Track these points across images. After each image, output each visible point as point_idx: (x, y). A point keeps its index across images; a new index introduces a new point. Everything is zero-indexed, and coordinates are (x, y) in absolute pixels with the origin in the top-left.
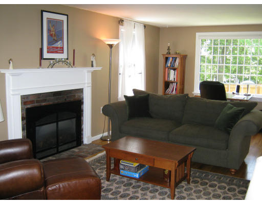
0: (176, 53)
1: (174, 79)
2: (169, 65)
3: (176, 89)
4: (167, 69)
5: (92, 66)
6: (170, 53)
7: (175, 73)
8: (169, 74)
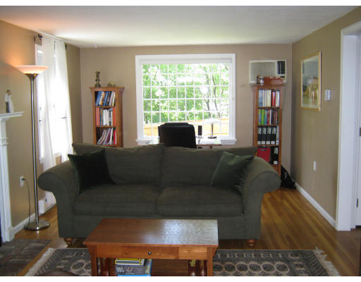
0: (110, 85)
1: (110, 123)
2: (100, 103)
3: (113, 138)
4: (98, 109)
5: (8, 111)
6: (99, 86)
7: (110, 114)
8: (101, 116)
